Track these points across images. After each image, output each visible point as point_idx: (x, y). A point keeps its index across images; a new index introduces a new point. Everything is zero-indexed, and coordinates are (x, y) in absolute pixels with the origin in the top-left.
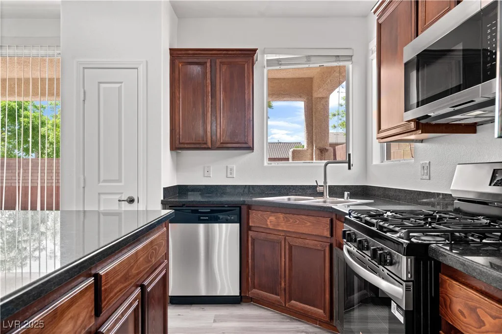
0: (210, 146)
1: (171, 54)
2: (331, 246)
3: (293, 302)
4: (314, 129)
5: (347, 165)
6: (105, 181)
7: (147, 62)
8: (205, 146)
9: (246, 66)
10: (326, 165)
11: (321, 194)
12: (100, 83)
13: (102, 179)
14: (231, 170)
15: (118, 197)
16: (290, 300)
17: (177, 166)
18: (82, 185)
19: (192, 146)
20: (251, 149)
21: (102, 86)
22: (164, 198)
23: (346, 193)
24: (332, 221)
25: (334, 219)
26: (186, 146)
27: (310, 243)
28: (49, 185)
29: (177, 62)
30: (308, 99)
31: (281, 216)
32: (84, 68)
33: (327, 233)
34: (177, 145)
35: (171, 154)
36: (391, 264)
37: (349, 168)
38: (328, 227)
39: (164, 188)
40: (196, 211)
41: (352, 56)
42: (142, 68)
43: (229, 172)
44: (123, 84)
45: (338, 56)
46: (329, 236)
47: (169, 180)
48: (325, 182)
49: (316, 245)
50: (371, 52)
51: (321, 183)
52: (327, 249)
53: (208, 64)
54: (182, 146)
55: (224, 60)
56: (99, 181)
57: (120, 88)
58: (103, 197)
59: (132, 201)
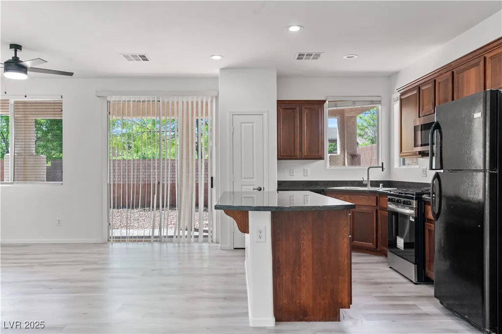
0: (299, 157)
1: (277, 103)
2: (377, 211)
3: (355, 241)
4: (345, 140)
5: (381, 169)
6: (245, 178)
7: (268, 111)
8: (296, 157)
9: (320, 110)
10: (369, 169)
11: (366, 186)
12: (241, 123)
13: (243, 177)
14: (307, 171)
15: (252, 187)
16: (353, 241)
18: (232, 181)
19: (288, 157)
20: (324, 159)
21: (243, 124)
22: (278, 187)
23: (381, 185)
24: (377, 198)
25: (378, 197)
26: (284, 157)
27: (365, 209)
29: (279, 107)
30: (341, 117)
31: (347, 196)
32: (233, 115)
33: (375, 204)
36: (410, 204)
37: (383, 171)
38: (375, 201)
41: (380, 101)
42: (265, 115)
43: (305, 173)
44: (255, 123)
45: (373, 101)
46: (376, 205)
48: (368, 178)
49: (368, 211)
50: (393, 100)
51: (366, 179)
52: (375, 212)
53: (298, 109)
54: (282, 157)
55: (306, 107)
56: (241, 179)
57: (253, 126)
58: (244, 187)
59: (260, 189)
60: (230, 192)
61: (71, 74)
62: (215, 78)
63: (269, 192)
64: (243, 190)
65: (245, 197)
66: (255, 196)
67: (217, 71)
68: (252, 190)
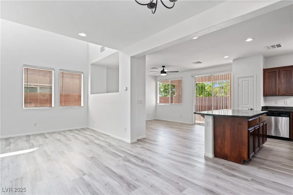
0: (278, 95)
1: (263, 70)
6: (244, 104)
7: (257, 75)
13: (243, 104)
15: (248, 108)
17: (265, 101)
18: (238, 105)
21: (243, 82)
22: (262, 109)
26: (269, 95)
28: (217, 105)
29: (266, 72)
32: (239, 78)
34: (265, 95)
35: (263, 98)
39: (262, 107)
40: (273, 113)
42: (255, 77)
43: (285, 103)
44: (249, 81)
47: (263, 104)
53: (277, 72)
54: (267, 95)
55: (284, 70)
56: (242, 104)
57: (248, 82)
58: (243, 108)
59: (252, 109)
60: (237, 110)
61: (178, 72)
62: (230, 64)
63: (256, 111)
64: (243, 109)
65: (244, 113)
66: (249, 112)
67: (231, 61)
68: (247, 110)
